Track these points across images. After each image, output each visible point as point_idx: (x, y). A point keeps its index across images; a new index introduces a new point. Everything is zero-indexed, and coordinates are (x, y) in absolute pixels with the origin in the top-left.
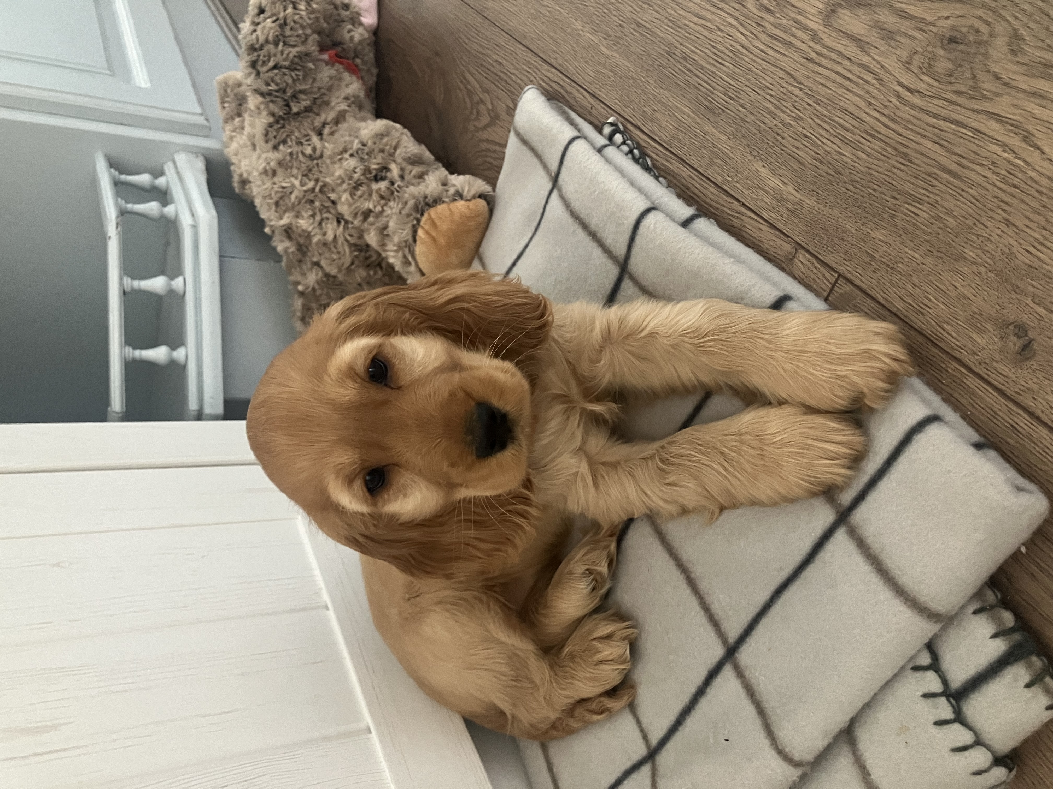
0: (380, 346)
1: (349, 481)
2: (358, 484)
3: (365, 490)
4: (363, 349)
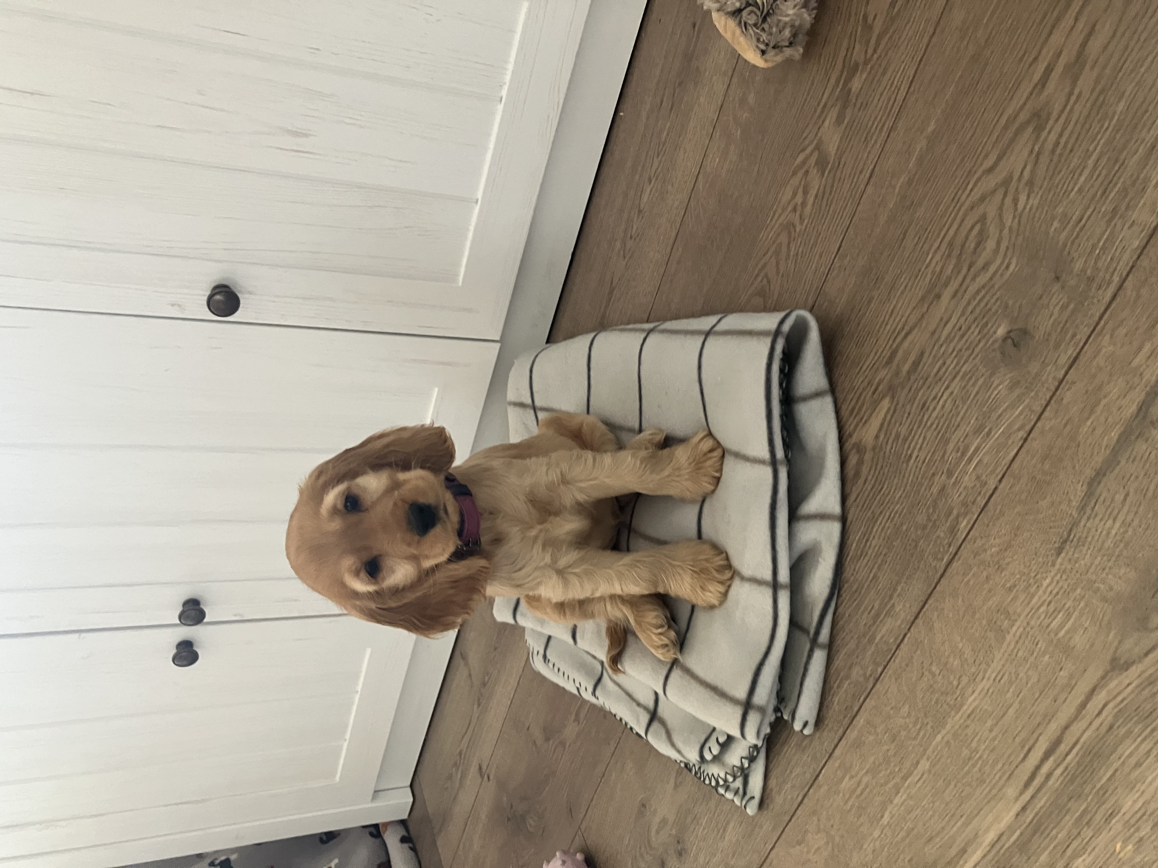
0: (349, 488)
1: (357, 574)
2: (363, 574)
3: (368, 575)
4: (339, 494)
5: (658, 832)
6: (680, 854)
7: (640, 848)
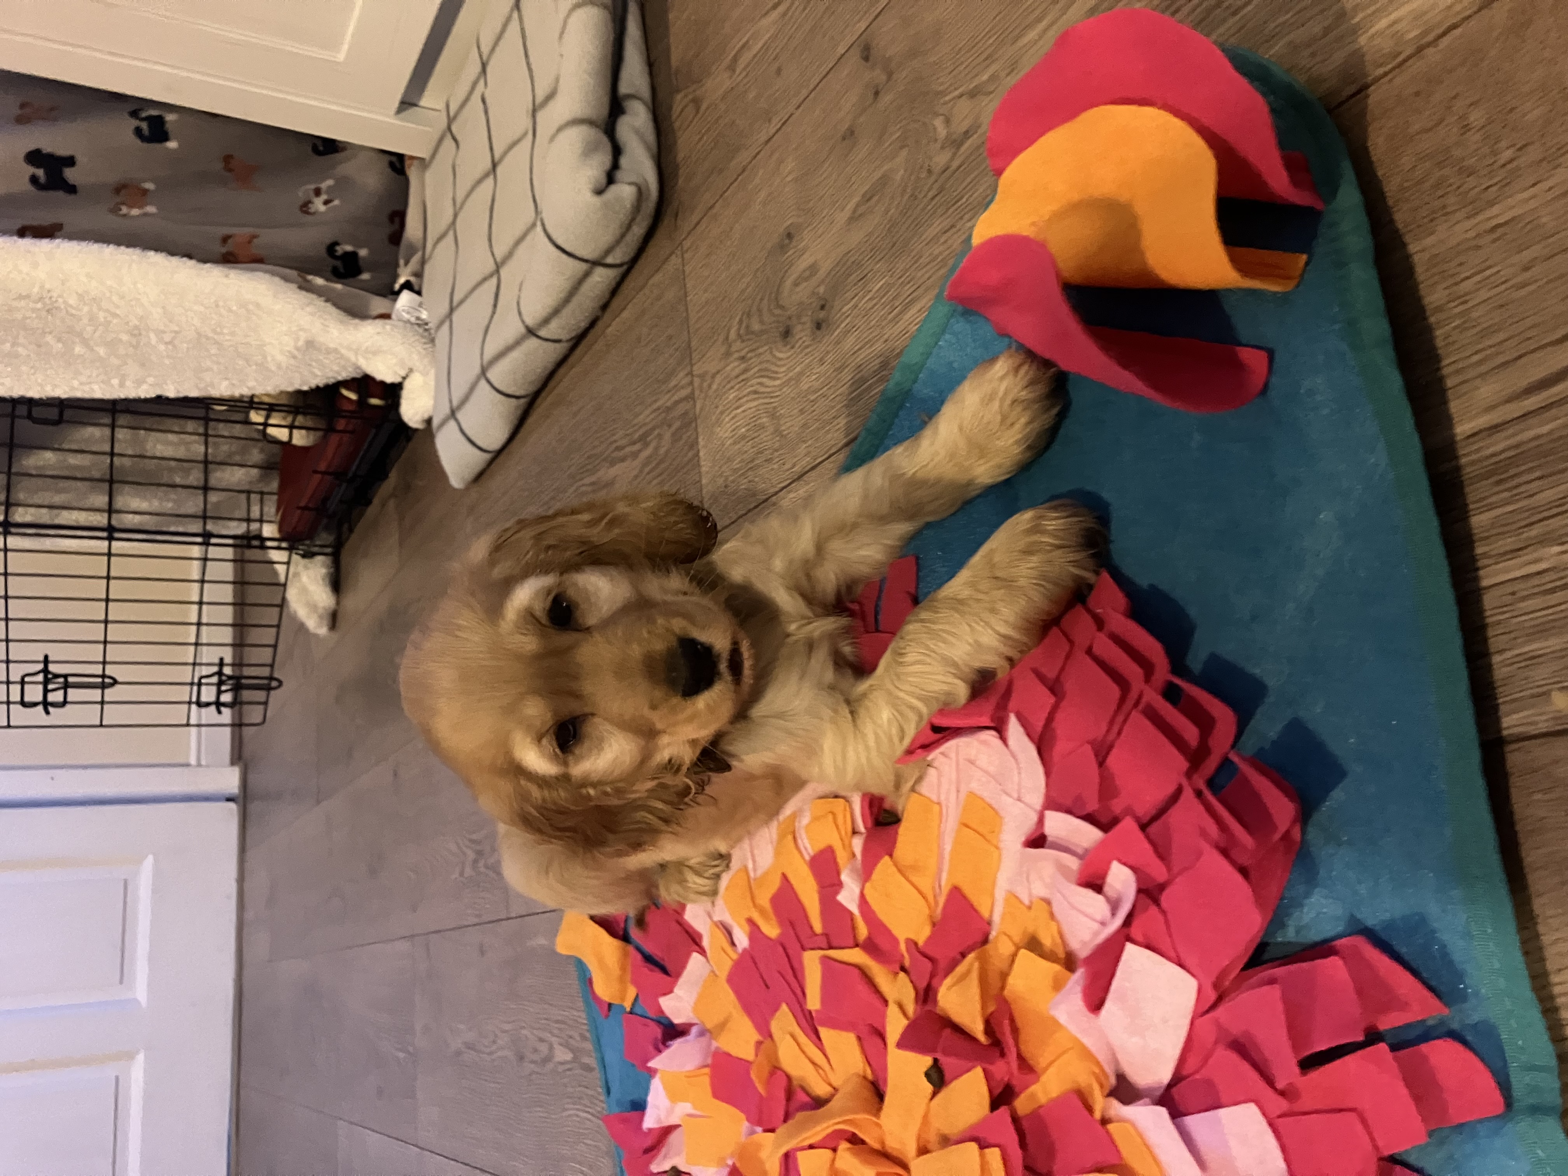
5: (796, 284)
6: (818, 326)
7: (762, 299)
